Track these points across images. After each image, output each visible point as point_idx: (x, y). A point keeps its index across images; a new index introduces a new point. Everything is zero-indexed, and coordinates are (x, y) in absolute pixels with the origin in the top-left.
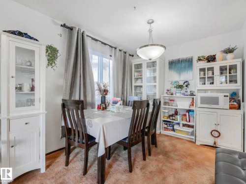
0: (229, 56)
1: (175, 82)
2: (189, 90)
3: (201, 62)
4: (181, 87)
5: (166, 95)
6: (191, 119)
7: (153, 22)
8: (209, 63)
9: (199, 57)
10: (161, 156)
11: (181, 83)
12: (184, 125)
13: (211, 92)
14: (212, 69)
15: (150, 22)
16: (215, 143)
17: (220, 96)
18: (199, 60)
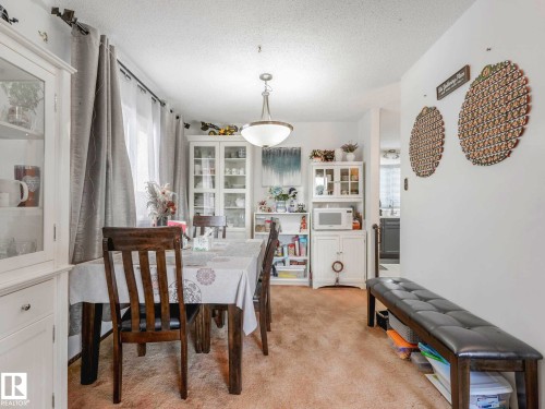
0: (351, 156)
1: (278, 189)
2: (295, 203)
3: (318, 160)
4: (285, 197)
5: (259, 212)
6: (304, 250)
7: (269, 79)
8: (326, 163)
9: (314, 151)
10: (286, 318)
11: (286, 191)
12: (292, 262)
13: (330, 207)
14: (330, 172)
15: (266, 78)
16: (337, 281)
17: (343, 211)
18: (315, 155)
